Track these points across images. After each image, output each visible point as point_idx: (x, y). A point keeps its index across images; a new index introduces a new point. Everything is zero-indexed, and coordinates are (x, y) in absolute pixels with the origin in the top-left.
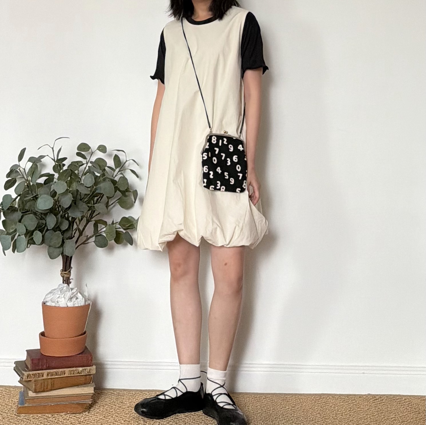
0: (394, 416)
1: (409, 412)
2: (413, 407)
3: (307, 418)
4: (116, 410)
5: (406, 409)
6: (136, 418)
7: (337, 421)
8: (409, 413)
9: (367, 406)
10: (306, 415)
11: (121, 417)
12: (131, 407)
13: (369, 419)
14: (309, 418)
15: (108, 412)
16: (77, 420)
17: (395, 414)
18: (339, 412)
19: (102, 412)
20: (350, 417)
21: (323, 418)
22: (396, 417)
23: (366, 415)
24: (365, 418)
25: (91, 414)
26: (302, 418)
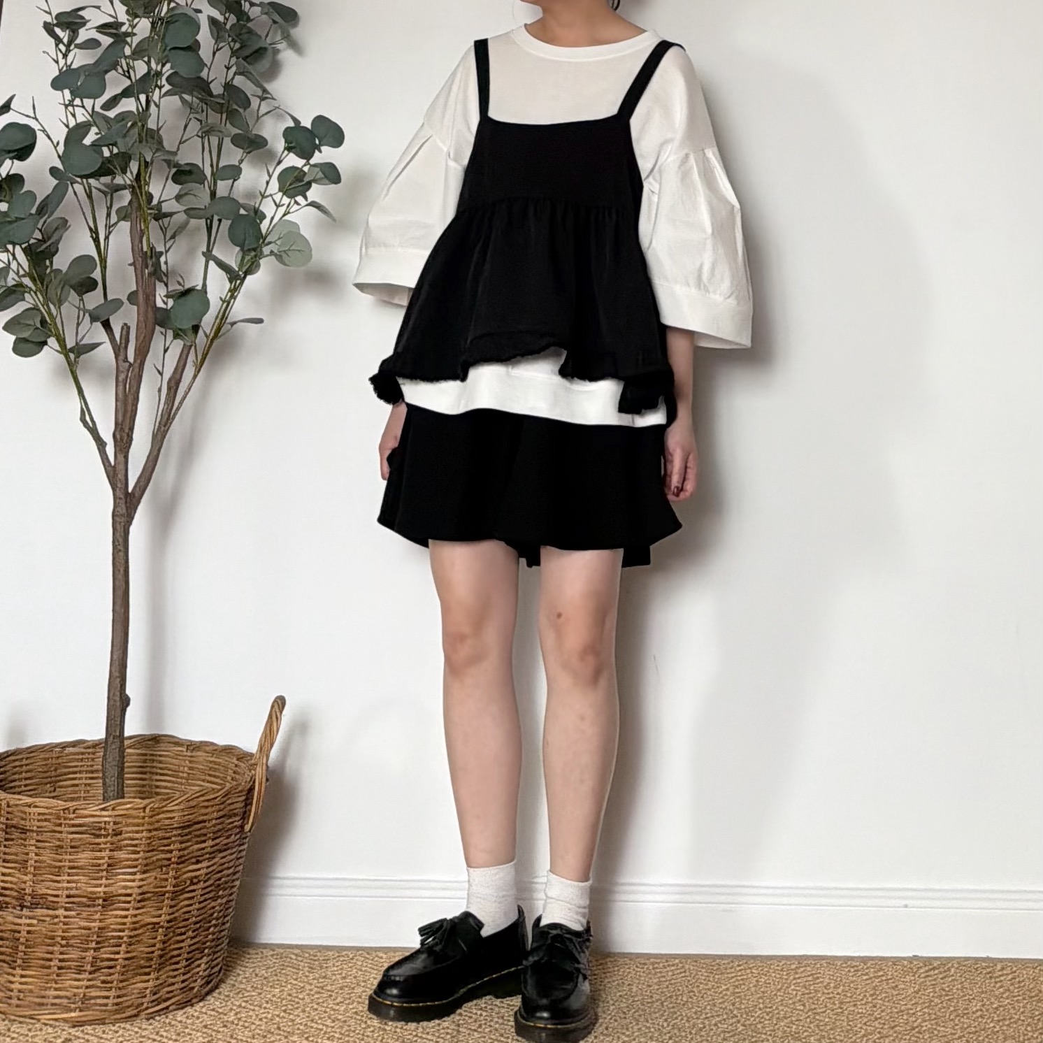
0: (978, 1008)
1: (1015, 997)
5: (1010, 990)
8: (1015, 999)
9: (915, 983)
13: (919, 1014)
17: (980, 1004)
22: (984, 1010)
23: (913, 1005)
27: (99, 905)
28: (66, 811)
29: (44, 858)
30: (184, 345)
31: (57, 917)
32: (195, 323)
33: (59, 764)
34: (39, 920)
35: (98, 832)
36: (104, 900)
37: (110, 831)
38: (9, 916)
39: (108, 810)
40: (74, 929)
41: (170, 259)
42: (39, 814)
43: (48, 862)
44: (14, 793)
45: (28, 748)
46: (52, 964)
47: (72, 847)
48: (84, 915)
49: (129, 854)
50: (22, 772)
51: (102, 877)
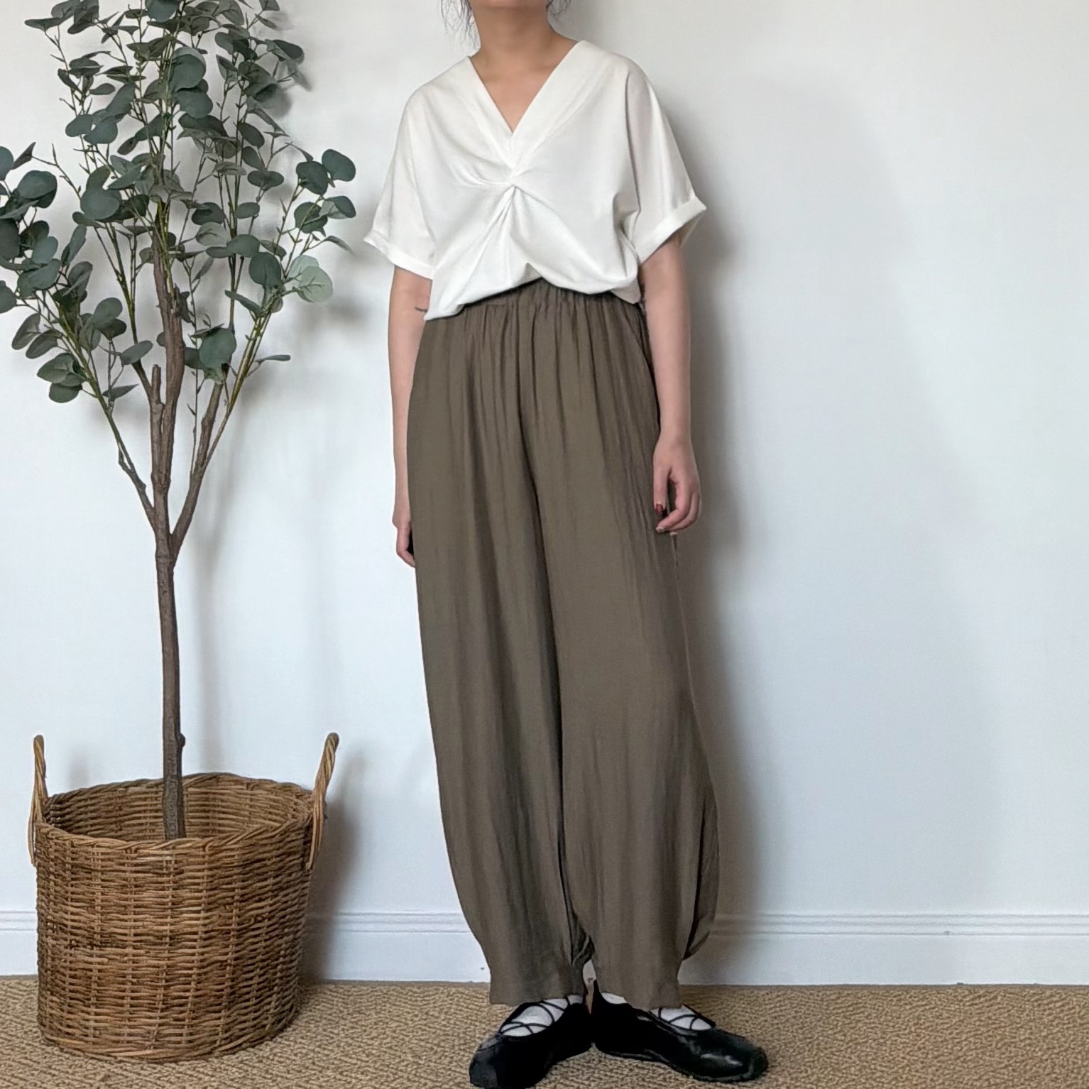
0: (1027, 1036)
1: (1064, 1024)
2: (1075, 1013)
3: (810, 1042)
4: (348, 1030)
5: (1060, 1018)
6: (396, 1048)
7: (884, 1048)
8: (1065, 1027)
9: (960, 1012)
10: (809, 1036)
11: (360, 1047)
12: (381, 1023)
13: (964, 1043)
14: (816, 1042)
15: (328, 1034)
16: (255, 1054)
17: (1029, 1031)
18: (891, 1029)
19: (314, 1035)
20: (918, 1038)
21: (850, 1041)
22: (1032, 1037)
23: (958, 1034)
24: (957, 1040)
25: (288, 1040)
26: (798, 1044)
27: (166, 943)
28: (129, 851)
29: (112, 898)
30: (216, 384)
31: (126, 955)
32: (223, 362)
33: (122, 803)
34: (109, 959)
35: (160, 871)
36: (171, 939)
37: (172, 870)
38: (80, 955)
39: (168, 850)
40: (141, 967)
41: (197, 299)
42: (102, 854)
43: (115, 901)
44: (80, 833)
45: (92, 788)
46: (125, 1001)
47: (136, 886)
48: (152, 953)
49: (191, 892)
50: (86, 813)
51: (166, 917)
